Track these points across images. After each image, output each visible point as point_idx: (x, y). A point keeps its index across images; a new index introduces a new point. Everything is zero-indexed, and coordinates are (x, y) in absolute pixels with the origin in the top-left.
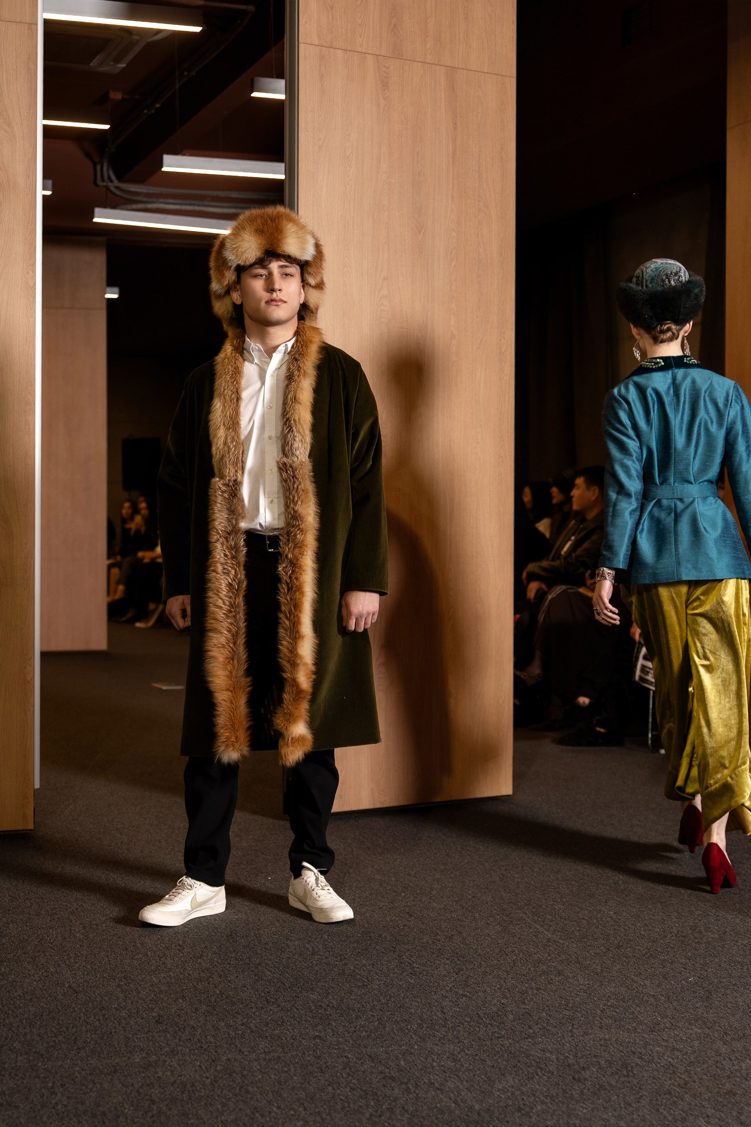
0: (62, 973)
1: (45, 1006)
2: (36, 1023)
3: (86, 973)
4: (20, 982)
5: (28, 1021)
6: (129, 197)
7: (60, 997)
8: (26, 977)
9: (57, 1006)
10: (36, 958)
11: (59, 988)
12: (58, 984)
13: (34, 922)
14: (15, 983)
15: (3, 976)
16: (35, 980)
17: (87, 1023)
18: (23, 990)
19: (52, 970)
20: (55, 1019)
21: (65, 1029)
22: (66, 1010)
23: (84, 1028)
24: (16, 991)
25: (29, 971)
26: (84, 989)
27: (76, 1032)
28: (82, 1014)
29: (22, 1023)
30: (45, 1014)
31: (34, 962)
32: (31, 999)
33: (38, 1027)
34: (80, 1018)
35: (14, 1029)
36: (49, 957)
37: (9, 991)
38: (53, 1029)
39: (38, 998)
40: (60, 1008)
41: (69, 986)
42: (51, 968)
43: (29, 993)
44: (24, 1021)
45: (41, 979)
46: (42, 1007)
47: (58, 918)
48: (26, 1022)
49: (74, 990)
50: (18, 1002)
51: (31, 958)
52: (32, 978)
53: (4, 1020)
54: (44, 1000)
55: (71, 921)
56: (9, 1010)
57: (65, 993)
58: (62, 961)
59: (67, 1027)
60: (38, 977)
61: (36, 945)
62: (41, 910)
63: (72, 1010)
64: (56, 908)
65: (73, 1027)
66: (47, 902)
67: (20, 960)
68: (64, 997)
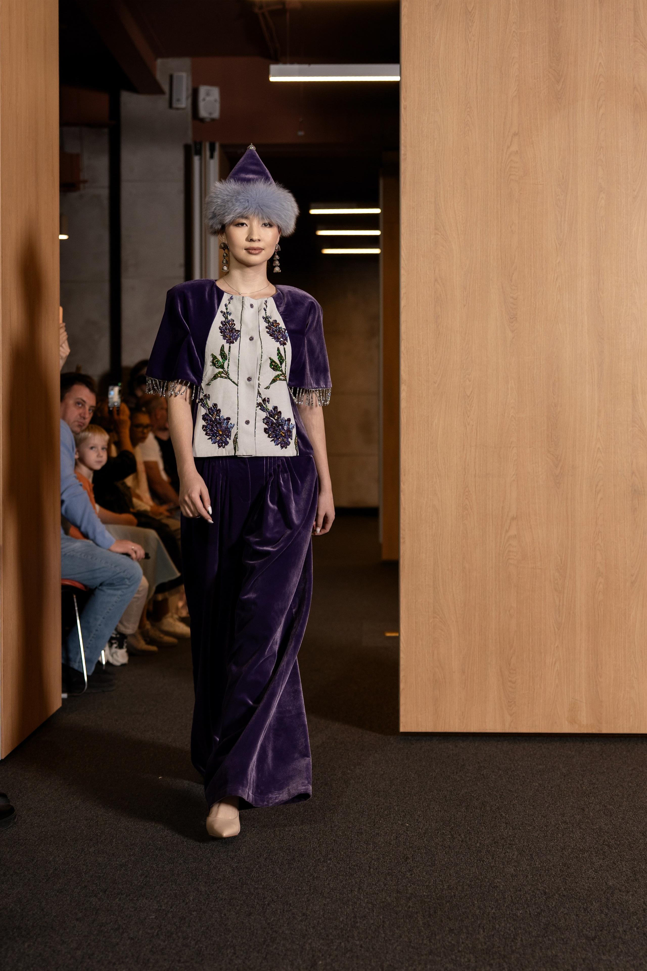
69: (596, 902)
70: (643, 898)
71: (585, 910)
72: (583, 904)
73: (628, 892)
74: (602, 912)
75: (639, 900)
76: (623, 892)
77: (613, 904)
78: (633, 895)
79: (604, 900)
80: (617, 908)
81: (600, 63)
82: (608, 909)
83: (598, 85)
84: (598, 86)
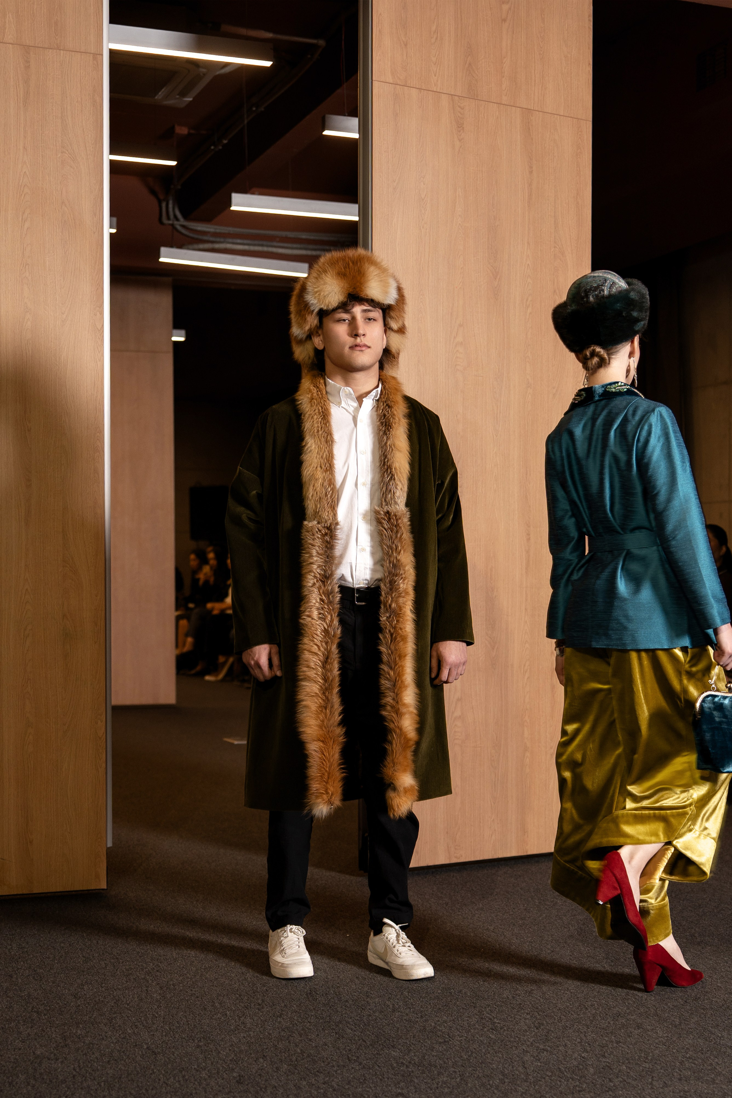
0: (140, 1034)
1: (123, 1068)
2: (114, 1086)
3: (164, 1034)
4: (97, 1045)
5: (106, 1084)
7: (139, 1058)
8: (103, 1039)
9: (135, 1068)
10: (112, 1019)
11: (137, 1050)
12: (136, 1045)
13: (110, 983)
14: (91, 1045)
15: (79, 1038)
16: (113, 1042)
17: (167, 1084)
18: (100, 1052)
19: (130, 1032)
20: (134, 1081)
21: (144, 1091)
22: (145, 1072)
23: (164, 1090)
24: (93, 1053)
25: (106, 1033)
26: (163, 1050)
27: (156, 1093)
28: (161, 1076)
29: (100, 1086)
30: (123, 1076)
31: (111, 1023)
32: (109, 1061)
33: (117, 1089)
34: (159, 1080)
35: (92, 1092)
36: (126, 1018)
37: (86, 1054)
38: (133, 1092)
39: (116, 1060)
40: (138, 1069)
41: (147, 1048)
42: (128, 1029)
43: (107, 1055)
44: (102, 1084)
45: (118, 1041)
46: (120, 1069)
47: (134, 979)
48: (105, 1084)
49: (153, 1052)
50: (95, 1064)
51: (108, 1019)
52: (109, 1040)
53: (82, 1083)
54: (123, 1062)
55: (148, 981)
56: (86, 1073)
57: (143, 1055)
58: (139, 1022)
59: (146, 1089)
60: (116, 1039)
61: (113, 1006)
62: (117, 970)
63: (151, 1072)
64: (132, 969)
65: (152, 1089)
66: (122, 963)
67: (96, 1022)
68: (143, 1058)
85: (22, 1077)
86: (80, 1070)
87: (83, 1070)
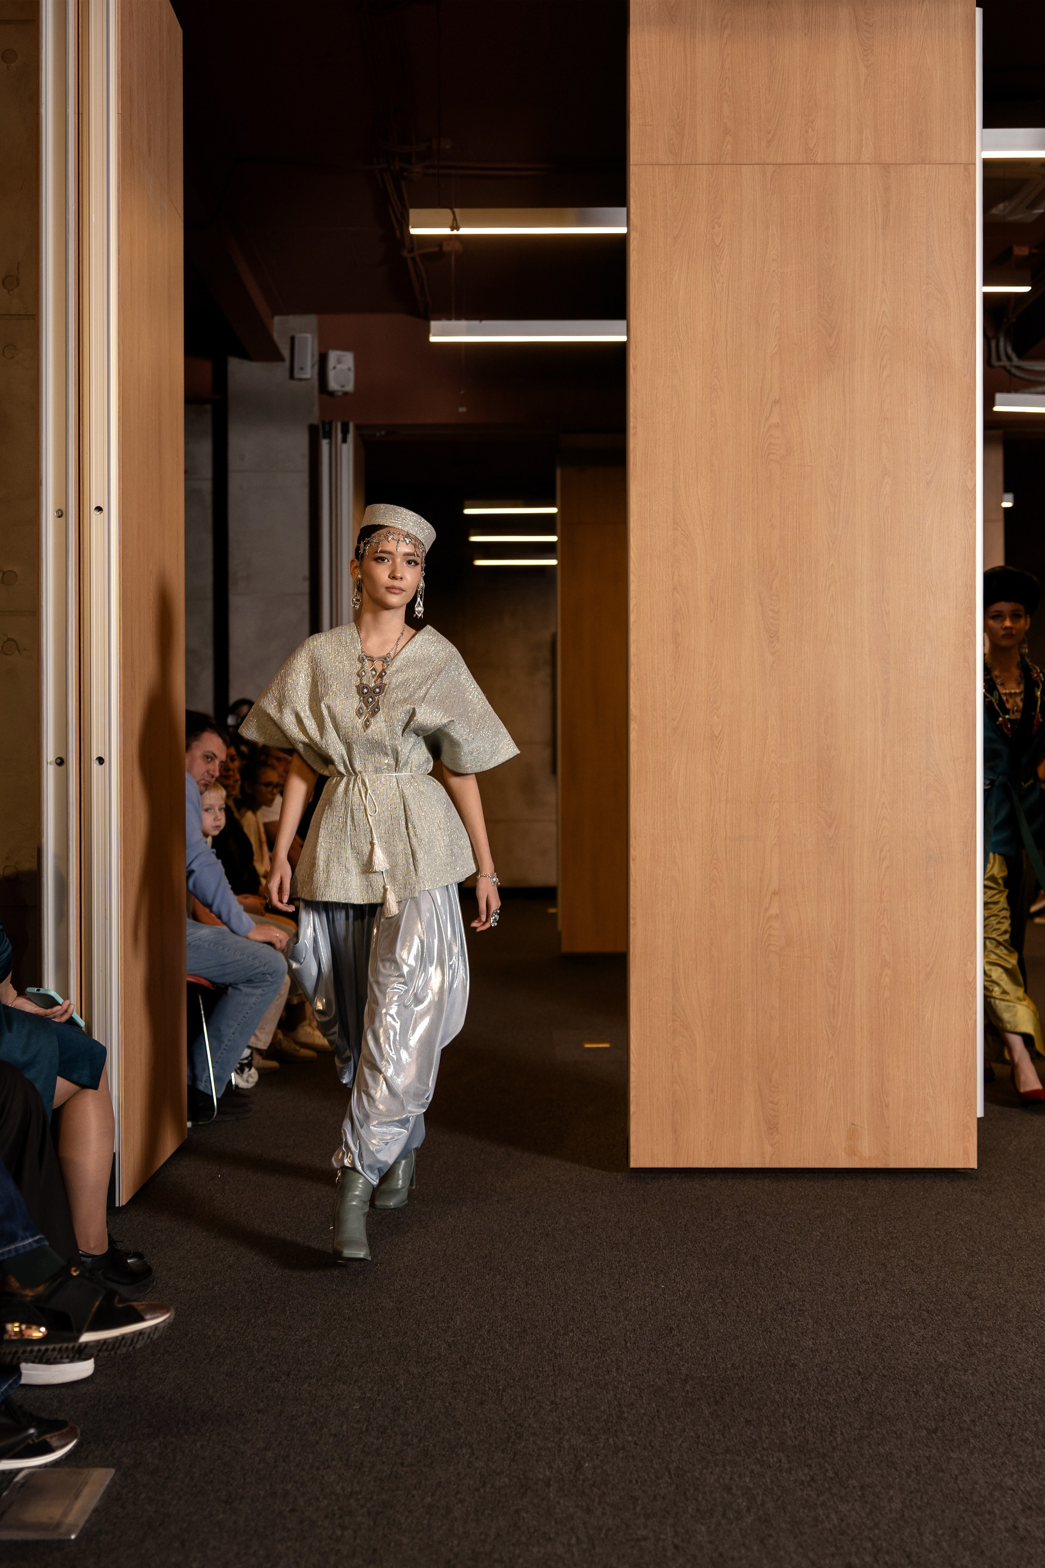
5: (1035, 1407)
6: (1032, 378)
13: (1009, 1284)
24: (1010, 1368)
29: (1028, 1408)
36: (1040, 1328)
37: (1000, 1368)
43: (1027, 1372)
44: (1030, 1406)
47: (1037, 1281)
48: (1033, 1407)
53: (1003, 1401)
56: (1007, 1390)
61: (1019, 1312)
62: (1013, 1269)
64: (1031, 1269)
66: (1018, 1260)
67: (1003, 1330)
69: (927, 1384)
70: (987, 1378)
71: (916, 1393)
72: (912, 1386)
73: (966, 1371)
74: (938, 1396)
75: (983, 1381)
76: (960, 1370)
77: (950, 1386)
78: (973, 1374)
79: (937, 1381)
80: (957, 1391)
81: (884, 311)
82: (946, 1393)
83: (882, 339)
84: (881, 341)
85: (929, 1388)
86: (998, 1386)
87: (1001, 1386)
